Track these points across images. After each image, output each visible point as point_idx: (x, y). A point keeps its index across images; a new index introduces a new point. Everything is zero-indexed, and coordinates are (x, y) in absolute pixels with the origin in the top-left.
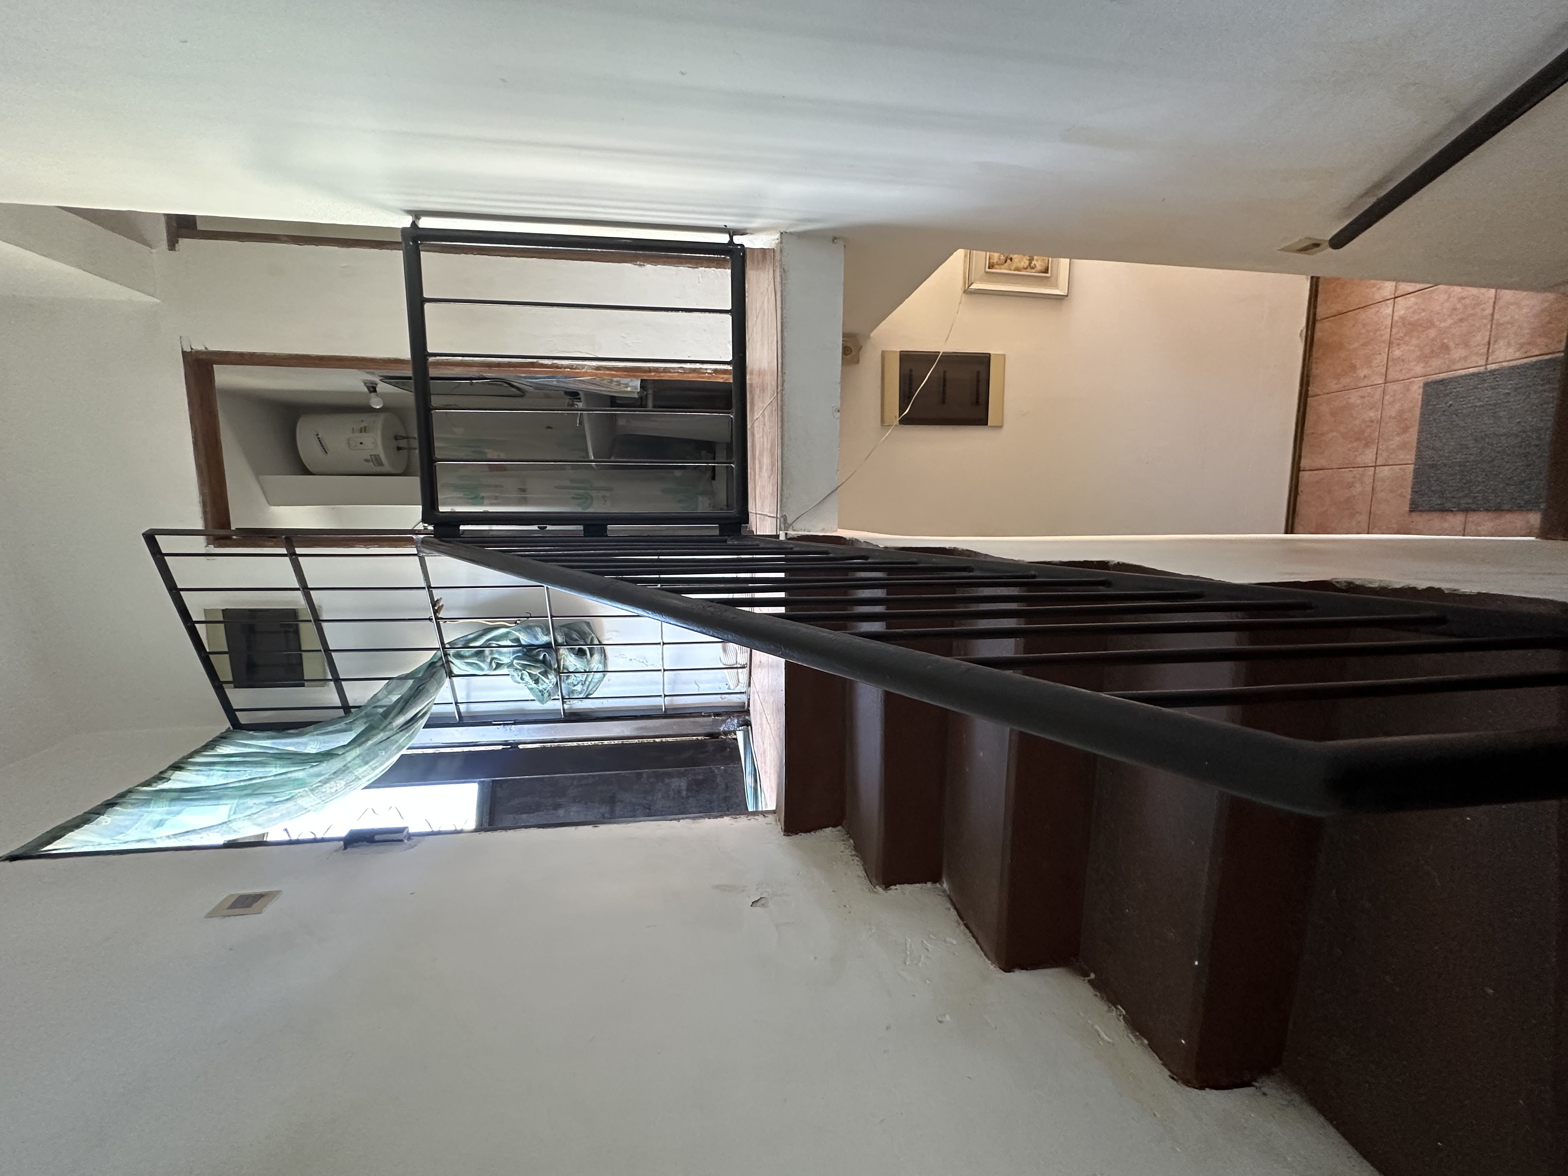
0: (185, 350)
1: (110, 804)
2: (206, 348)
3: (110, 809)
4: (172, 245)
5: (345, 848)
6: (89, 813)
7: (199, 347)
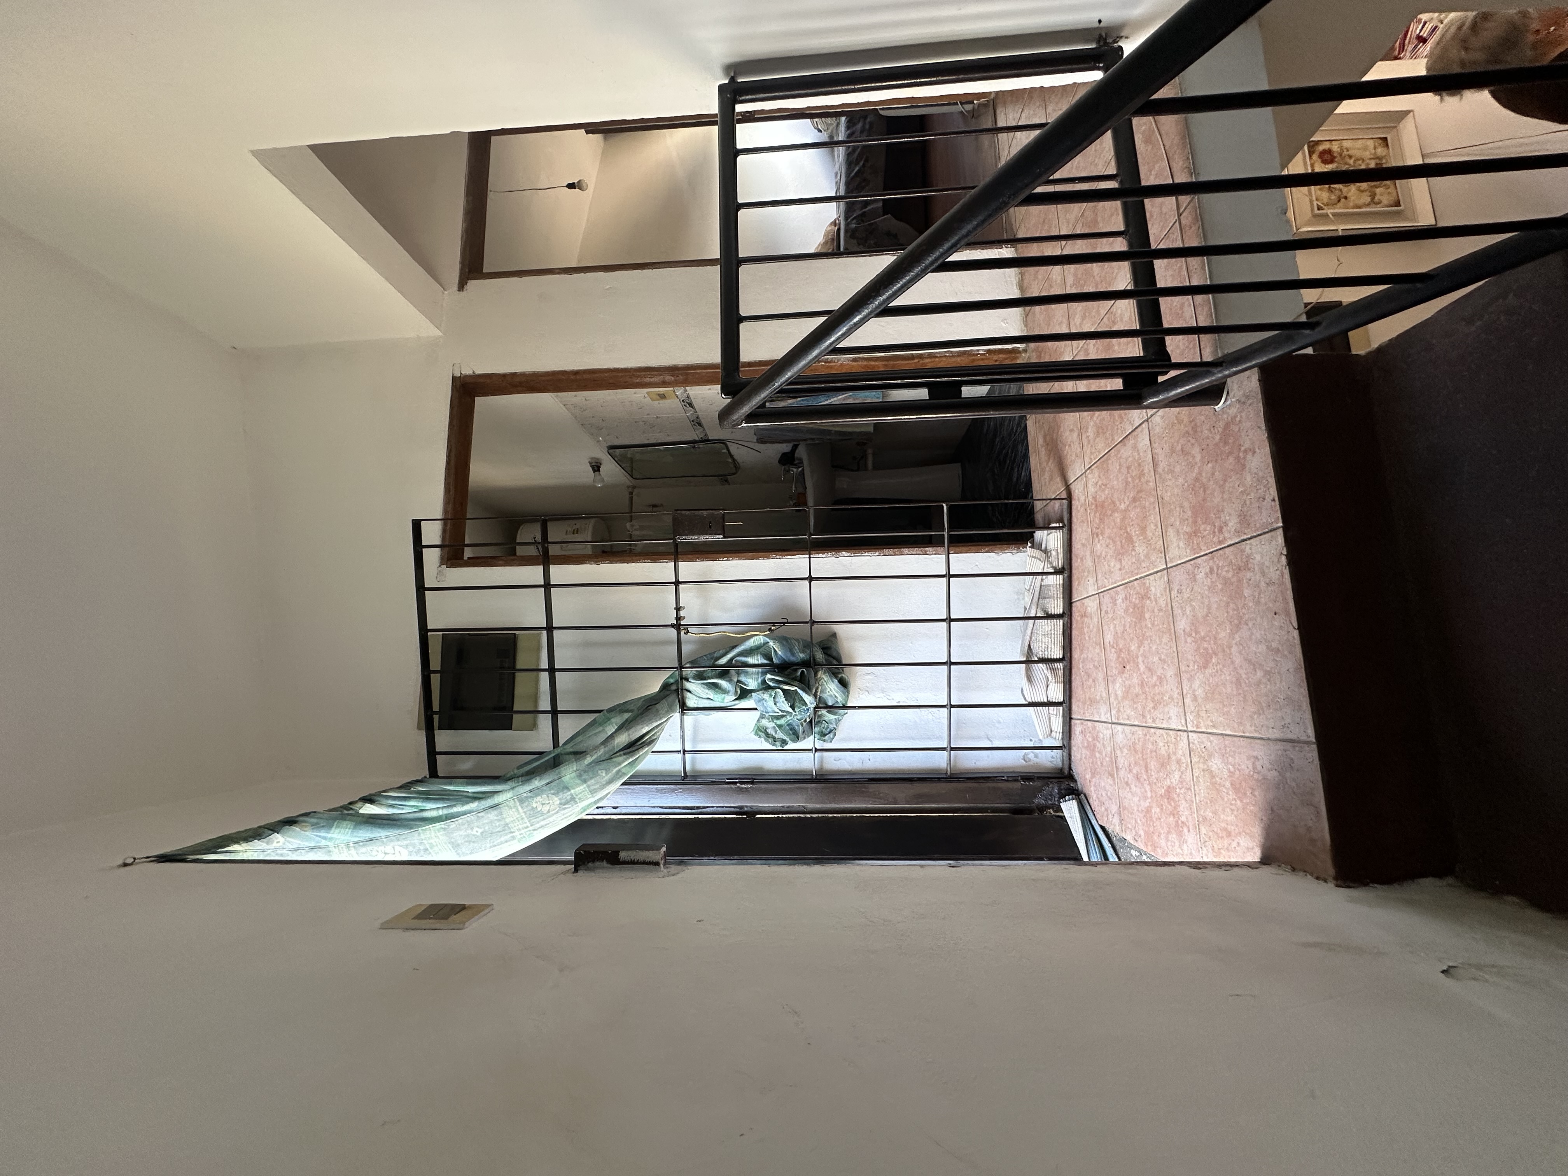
0: (455, 375)
1: (290, 822)
2: (474, 372)
3: (288, 827)
4: (461, 286)
5: (576, 870)
6: (264, 827)
7: (467, 371)
